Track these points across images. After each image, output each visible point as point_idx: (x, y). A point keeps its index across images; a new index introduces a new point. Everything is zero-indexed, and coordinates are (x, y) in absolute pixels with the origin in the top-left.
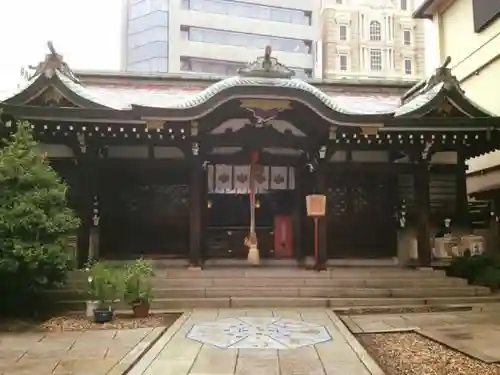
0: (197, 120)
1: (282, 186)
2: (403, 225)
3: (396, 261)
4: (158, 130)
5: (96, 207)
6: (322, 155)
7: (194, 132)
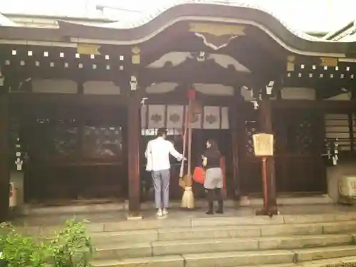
0: (139, 45)
1: (215, 126)
2: (335, 163)
3: (326, 199)
4: (92, 57)
5: (19, 150)
6: (269, 91)
7: (136, 60)
